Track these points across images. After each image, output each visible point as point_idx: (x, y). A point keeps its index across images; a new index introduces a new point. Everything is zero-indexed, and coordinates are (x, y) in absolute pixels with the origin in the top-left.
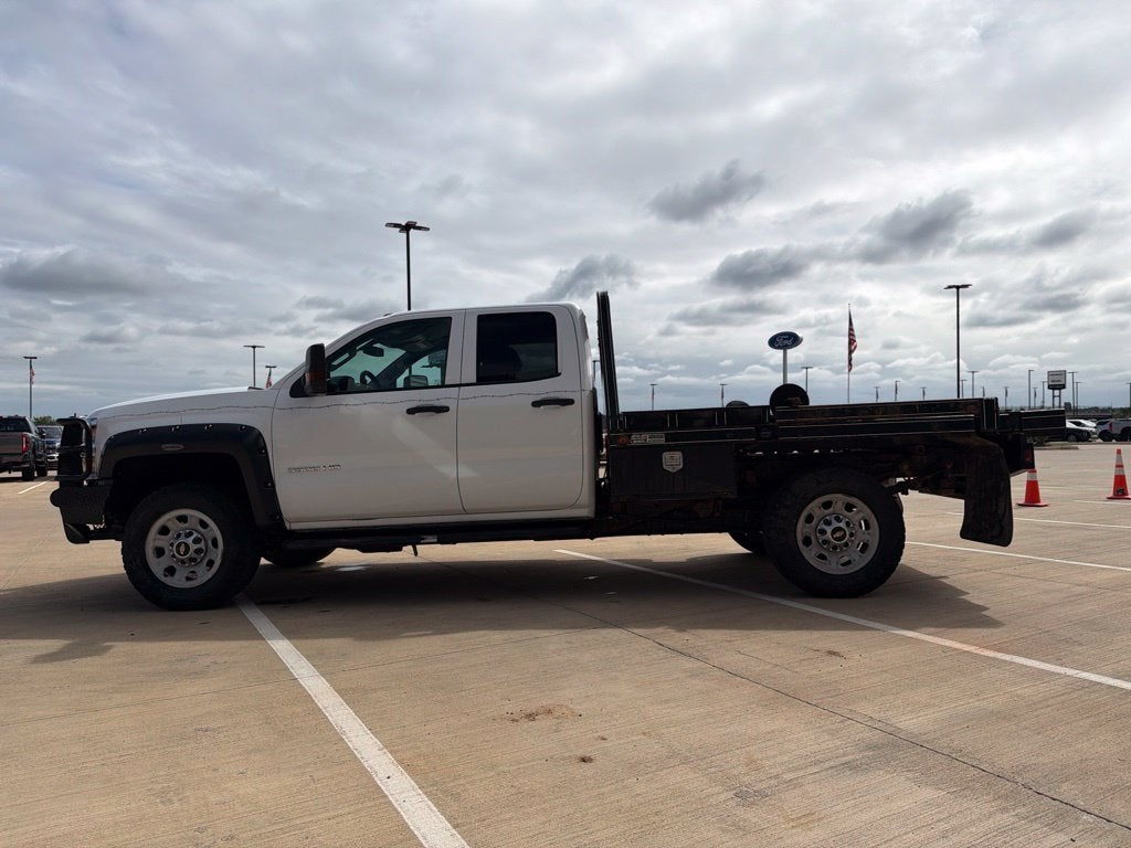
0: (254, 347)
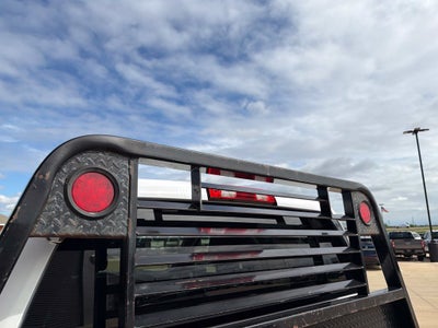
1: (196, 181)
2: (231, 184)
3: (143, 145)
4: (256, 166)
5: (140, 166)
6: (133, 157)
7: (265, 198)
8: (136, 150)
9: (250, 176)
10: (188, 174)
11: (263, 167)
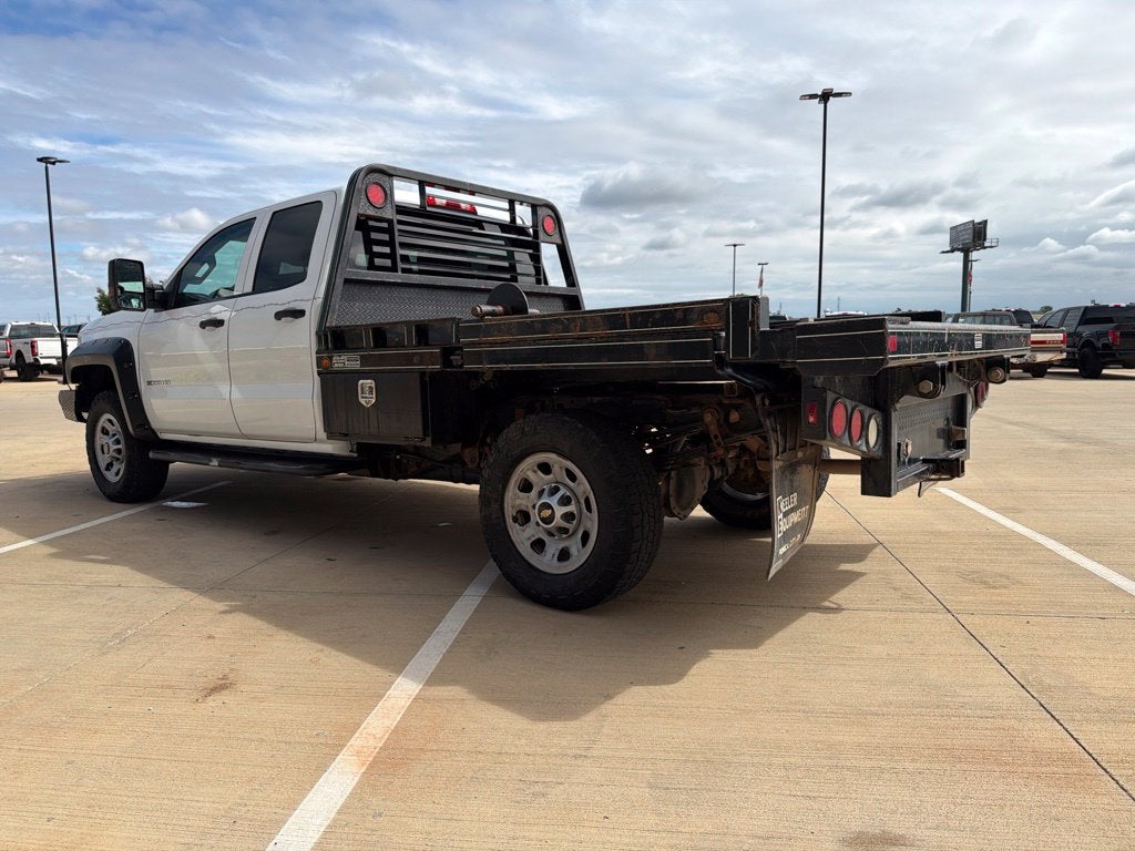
0: (735, 246)
1: (422, 192)
2: (441, 195)
3: (395, 169)
4: (461, 183)
5: (395, 182)
6: (391, 176)
7: (468, 206)
8: (392, 172)
9: (457, 190)
10: (416, 187)
11: (464, 183)
